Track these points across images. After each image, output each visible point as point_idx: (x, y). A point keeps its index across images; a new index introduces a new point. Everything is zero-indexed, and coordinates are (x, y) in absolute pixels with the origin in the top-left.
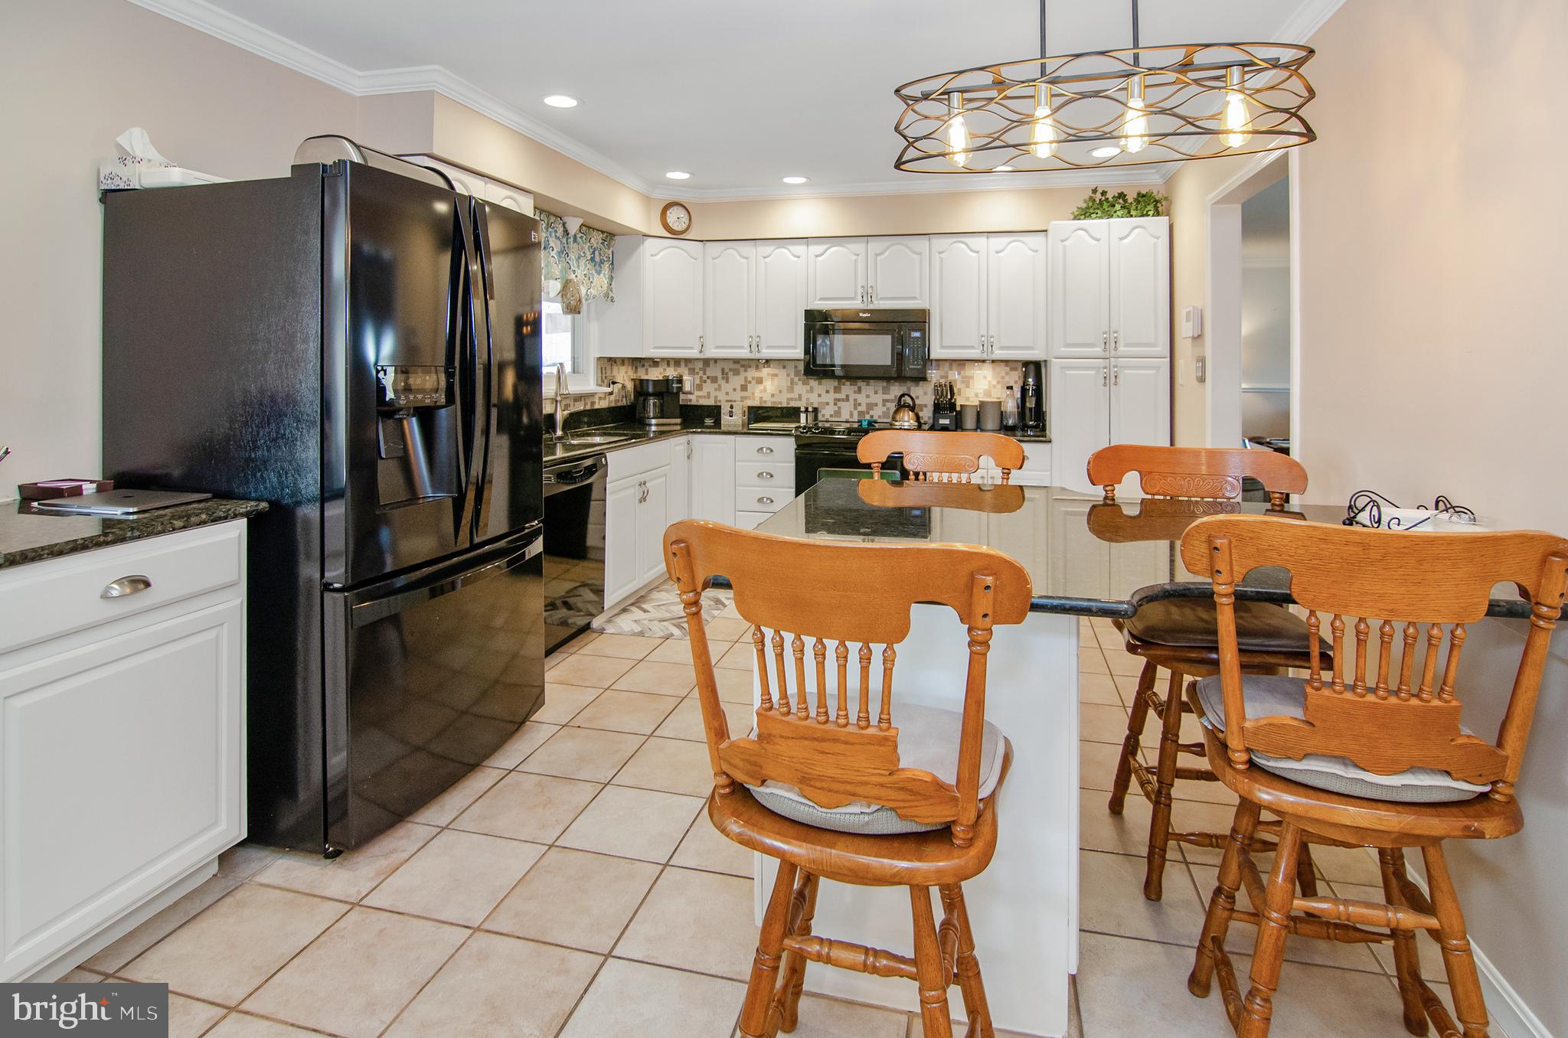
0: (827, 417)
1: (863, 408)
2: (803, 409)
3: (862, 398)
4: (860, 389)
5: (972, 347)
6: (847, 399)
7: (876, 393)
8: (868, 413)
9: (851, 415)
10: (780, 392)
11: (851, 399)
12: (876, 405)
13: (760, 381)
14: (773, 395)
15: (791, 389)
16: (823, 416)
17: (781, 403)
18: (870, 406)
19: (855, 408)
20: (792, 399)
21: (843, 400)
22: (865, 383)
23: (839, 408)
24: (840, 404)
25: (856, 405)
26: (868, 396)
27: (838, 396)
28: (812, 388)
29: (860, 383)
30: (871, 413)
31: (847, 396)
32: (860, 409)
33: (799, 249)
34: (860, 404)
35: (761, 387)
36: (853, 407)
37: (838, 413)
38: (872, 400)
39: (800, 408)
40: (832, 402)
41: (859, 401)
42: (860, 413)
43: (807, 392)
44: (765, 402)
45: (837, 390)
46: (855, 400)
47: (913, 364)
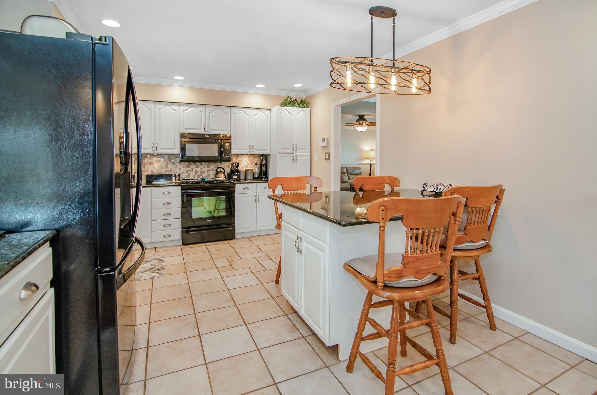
0: (184, 178)
1: (199, 174)
2: (173, 175)
3: (198, 170)
4: (198, 166)
5: (246, 149)
6: (192, 170)
7: (205, 167)
8: (201, 175)
9: (194, 177)
10: (162, 168)
11: (194, 170)
12: (205, 172)
13: (151, 164)
14: (158, 170)
15: (167, 167)
16: (182, 177)
17: (162, 173)
18: (202, 173)
19: (196, 174)
20: (167, 171)
21: (191, 171)
22: (200, 164)
23: (189, 174)
24: (189, 172)
25: (196, 172)
26: (201, 169)
27: (188, 169)
28: (176, 166)
29: (198, 164)
30: (202, 175)
31: (192, 169)
32: (197, 174)
33: (176, 107)
34: (198, 172)
35: (152, 166)
36: (195, 173)
37: (188, 176)
38: (203, 170)
39: (172, 174)
40: (185, 172)
41: (197, 171)
42: (198, 176)
43: (174, 168)
44: (154, 173)
45: (188, 167)
46: (196, 170)
47: (227, 156)
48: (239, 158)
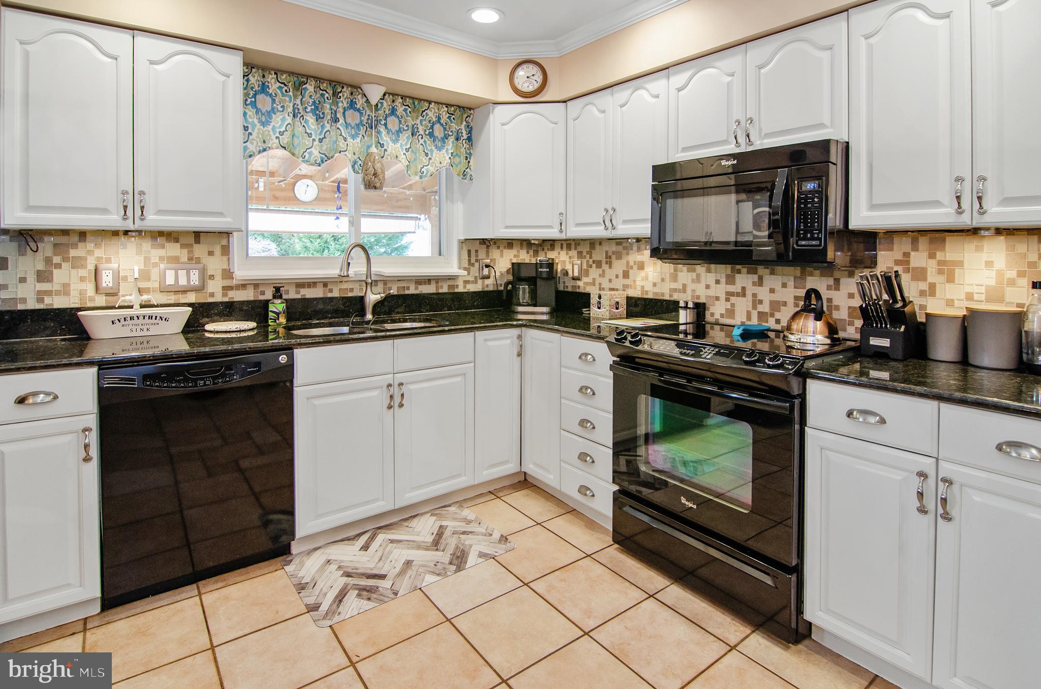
0: (717, 316)
1: (765, 308)
2: (682, 304)
3: (763, 293)
4: (761, 278)
5: (937, 203)
6: (743, 293)
7: (784, 285)
8: (772, 315)
9: (749, 317)
10: (663, 280)
11: (749, 293)
12: (785, 304)
13: (641, 266)
14: (655, 285)
15: (674, 278)
16: (712, 315)
17: (663, 294)
18: (776, 306)
19: (754, 307)
20: (675, 290)
21: (738, 295)
22: (768, 271)
23: (733, 305)
24: (733, 299)
25: (756, 302)
26: (772, 291)
27: (731, 288)
28: (698, 276)
29: (761, 270)
30: (778, 315)
31: (744, 289)
32: (761, 308)
33: (658, 85)
34: (761, 302)
35: (642, 274)
36: (750, 304)
37: (731, 313)
38: (780, 296)
39: (678, 302)
40: (723, 296)
41: (759, 297)
42: (762, 315)
43: (693, 281)
44: (647, 292)
45: (730, 280)
46: (754, 295)
47: (805, 239)
48: (944, 250)
